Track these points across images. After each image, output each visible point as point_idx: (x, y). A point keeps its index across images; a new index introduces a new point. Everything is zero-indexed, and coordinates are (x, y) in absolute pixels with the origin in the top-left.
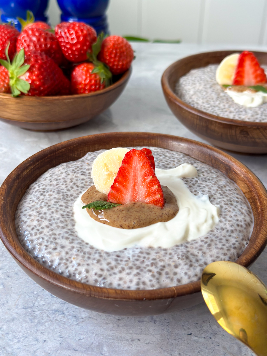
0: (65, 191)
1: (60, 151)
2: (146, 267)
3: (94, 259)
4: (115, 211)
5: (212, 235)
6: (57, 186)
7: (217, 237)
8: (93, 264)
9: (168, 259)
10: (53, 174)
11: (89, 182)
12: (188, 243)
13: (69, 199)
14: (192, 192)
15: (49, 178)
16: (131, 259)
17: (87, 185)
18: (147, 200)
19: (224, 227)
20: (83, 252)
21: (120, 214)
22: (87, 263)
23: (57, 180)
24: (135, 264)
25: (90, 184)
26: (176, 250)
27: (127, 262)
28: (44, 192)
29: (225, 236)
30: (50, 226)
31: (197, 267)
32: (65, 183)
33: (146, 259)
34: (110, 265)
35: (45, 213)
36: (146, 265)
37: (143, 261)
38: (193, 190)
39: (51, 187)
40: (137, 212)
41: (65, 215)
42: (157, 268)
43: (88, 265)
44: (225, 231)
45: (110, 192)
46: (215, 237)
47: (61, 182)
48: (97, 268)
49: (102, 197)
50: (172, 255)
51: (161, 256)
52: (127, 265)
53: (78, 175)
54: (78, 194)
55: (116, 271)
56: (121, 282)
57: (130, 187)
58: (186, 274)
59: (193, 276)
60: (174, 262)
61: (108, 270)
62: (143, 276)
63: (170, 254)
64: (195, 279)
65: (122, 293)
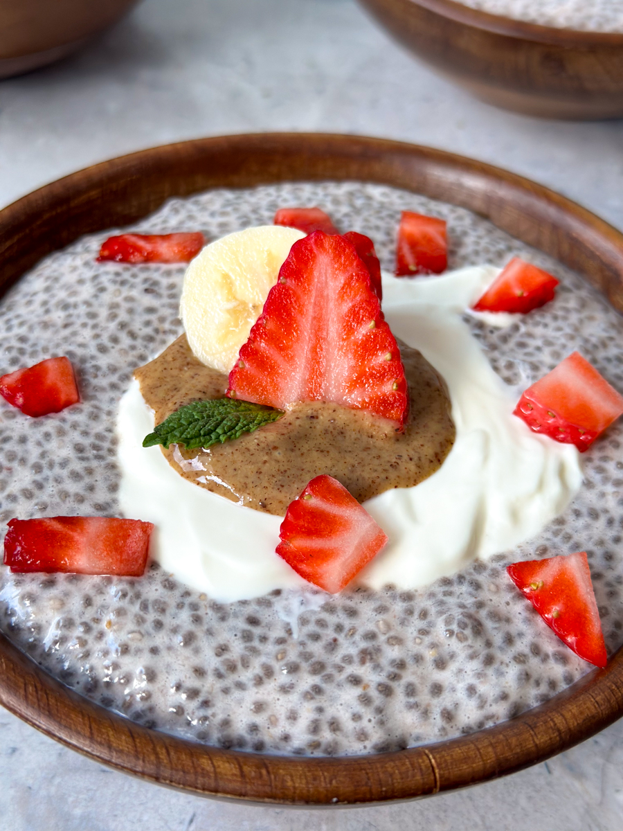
0: (92, 350)
1: (84, 198)
2: (343, 665)
3: (175, 631)
4: (248, 450)
5: (560, 537)
6: (67, 332)
7: (577, 546)
8: (169, 648)
9: (415, 634)
10: (56, 279)
11: (170, 319)
12: (479, 567)
13: (103, 382)
14: (496, 369)
15: (42, 297)
16: (295, 636)
17: (165, 332)
18: (355, 398)
19: (598, 505)
20: (139, 601)
21: (265, 462)
22: (152, 644)
23: (66, 307)
24: (307, 652)
25: (174, 328)
26: (440, 597)
27: (281, 646)
28: (22, 351)
29: (601, 543)
30: (36, 492)
31: (507, 665)
32: (91, 322)
33: (343, 635)
34: (226, 656)
35: (23, 440)
36: (345, 656)
37: (335, 640)
38: (502, 363)
39: (47, 334)
40: (322, 451)
41: (88, 448)
42: (379, 670)
43: (154, 651)
44: (602, 521)
45: (236, 366)
46: (569, 545)
47: (78, 316)
48: (184, 666)
49: (210, 386)
50: (429, 619)
51: (395, 623)
52: (282, 659)
53: (134, 293)
54: (133, 364)
55: (246, 676)
56: (260, 720)
57: (302, 352)
58: (471, 690)
59: (496, 701)
60: (433, 646)
61: (220, 676)
62: (333, 700)
63: (424, 614)
64: (501, 711)
65: (261, 776)
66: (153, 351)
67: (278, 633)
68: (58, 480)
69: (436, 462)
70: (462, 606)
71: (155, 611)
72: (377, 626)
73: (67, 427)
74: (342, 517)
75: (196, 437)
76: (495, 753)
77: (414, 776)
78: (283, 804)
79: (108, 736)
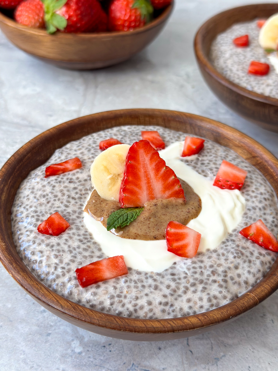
0: (63, 208)
2: (208, 278)
3: (150, 286)
5: (248, 218)
6: (50, 204)
8: (151, 292)
9: (224, 261)
10: (33, 188)
11: (83, 189)
12: (231, 235)
13: (74, 217)
14: (199, 173)
15: (32, 196)
16: (189, 274)
17: (84, 194)
19: (254, 205)
20: (133, 281)
22: (145, 293)
23: (44, 196)
24: (195, 278)
25: (86, 192)
26: (225, 248)
27: (186, 279)
30: (75, 259)
31: (255, 261)
32: (57, 199)
33: (203, 269)
34: (171, 288)
35: (58, 244)
36: (207, 275)
37: (202, 271)
38: (200, 171)
39: (43, 207)
40: (164, 215)
41: (83, 240)
42: (220, 275)
43: (147, 295)
44: (258, 210)
46: (252, 220)
47: (51, 198)
48: (159, 296)
49: (114, 206)
50: (226, 255)
51: (216, 260)
52: (189, 283)
53: (66, 184)
54: (80, 208)
55: (180, 292)
56: (191, 304)
58: (249, 272)
59: (257, 273)
60: (232, 262)
61: (172, 295)
62: (210, 290)
63: (223, 255)
64: (260, 275)
65: (205, 318)
66: (84, 202)
67: (183, 275)
68: (80, 253)
69: (200, 207)
70: (233, 248)
71: (140, 282)
72: (212, 263)
73: (72, 235)
74: (184, 232)
75: (124, 222)
76: (269, 286)
77: (250, 301)
78: (216, 324)
79: (151, 324)
